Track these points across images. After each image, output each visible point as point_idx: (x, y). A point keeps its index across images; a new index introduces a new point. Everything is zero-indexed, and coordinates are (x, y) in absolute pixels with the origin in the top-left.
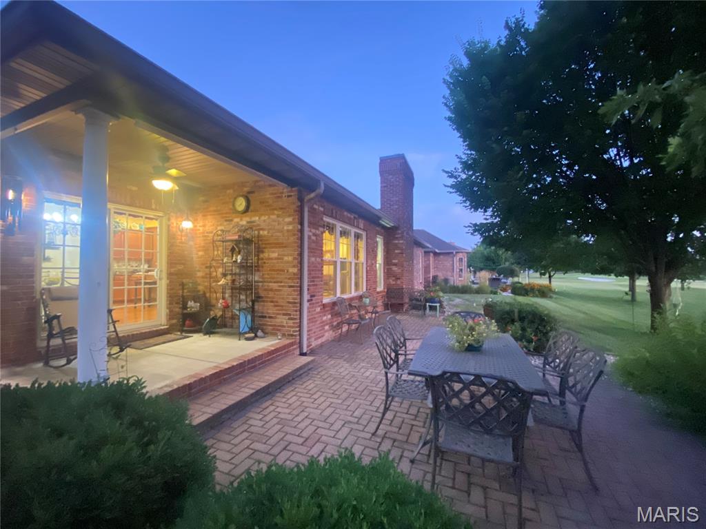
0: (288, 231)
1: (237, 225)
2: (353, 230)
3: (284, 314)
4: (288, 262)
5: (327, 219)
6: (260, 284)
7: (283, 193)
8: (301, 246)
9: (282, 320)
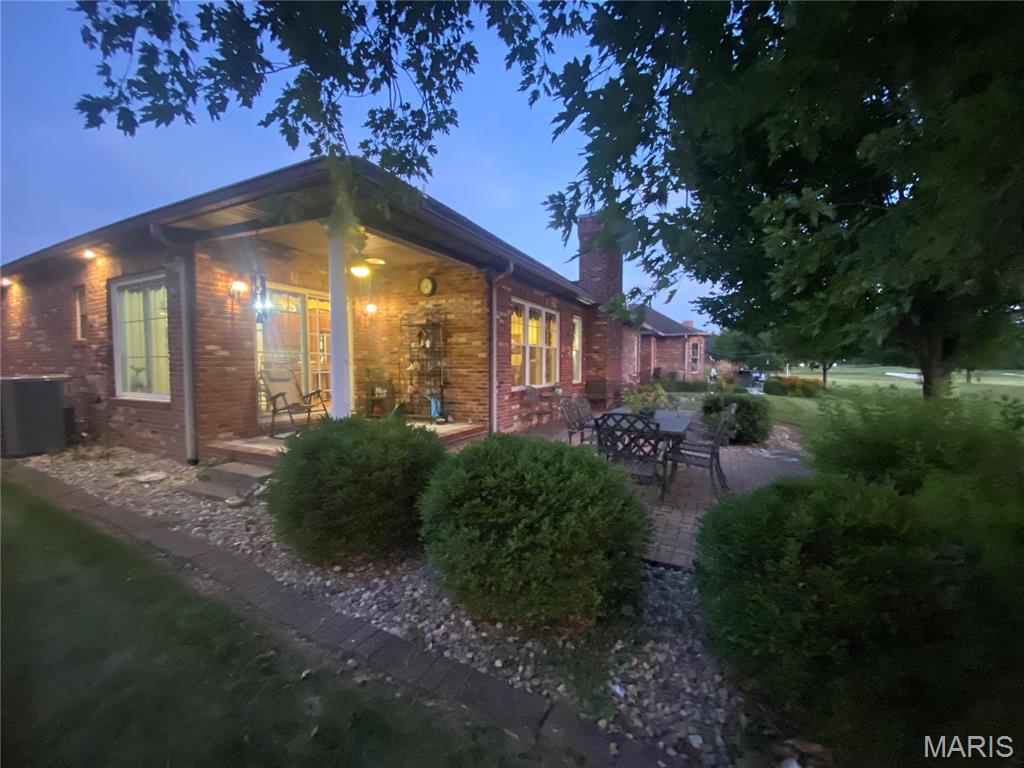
0: (476, 314)
1: (423, 309)
2: (544, 310)
3: (474, 400)
4: (476, 347)
5: (515, 300)
6: (448, 370)
7: (471, 275)
8: (490, 330)
9: (472, 405)
